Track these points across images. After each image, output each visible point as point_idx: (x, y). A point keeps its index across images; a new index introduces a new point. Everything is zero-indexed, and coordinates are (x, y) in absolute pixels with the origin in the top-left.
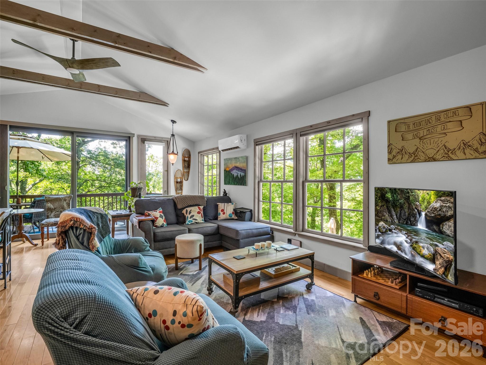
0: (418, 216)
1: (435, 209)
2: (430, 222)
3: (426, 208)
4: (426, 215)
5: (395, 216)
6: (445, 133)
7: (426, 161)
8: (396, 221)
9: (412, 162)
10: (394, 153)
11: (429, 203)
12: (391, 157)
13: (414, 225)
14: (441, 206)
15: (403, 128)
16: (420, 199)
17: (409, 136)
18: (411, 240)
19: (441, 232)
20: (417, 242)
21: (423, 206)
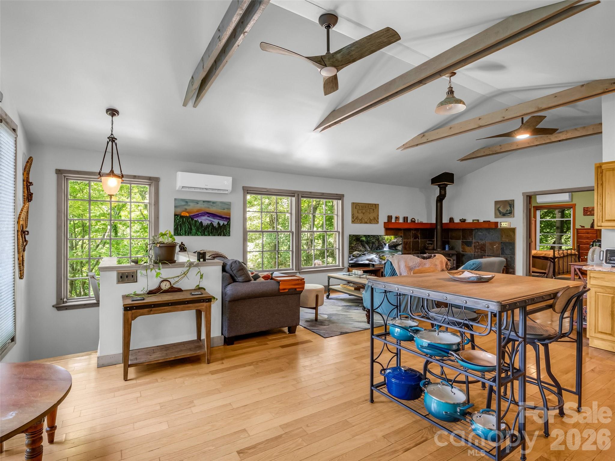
0: (384, 245)
1: (394, 242)
2: (390, 247)
3: (389, 242)
4: (389, 245)
5: (368, 248)
6: (370, 213)
7: (365, 223)
8: (369, 249)
9: (361, 223)
10: (354, 219)
11: (391, 240)
12: (353, 220)
13: (382, 249)
14: (397, 241)
15: (358, 207)
16: (386, 239)
17: (360, 212)
18: (379, 256)
19: (396, 250)
20: (383, 256)
21: (387, 242)
